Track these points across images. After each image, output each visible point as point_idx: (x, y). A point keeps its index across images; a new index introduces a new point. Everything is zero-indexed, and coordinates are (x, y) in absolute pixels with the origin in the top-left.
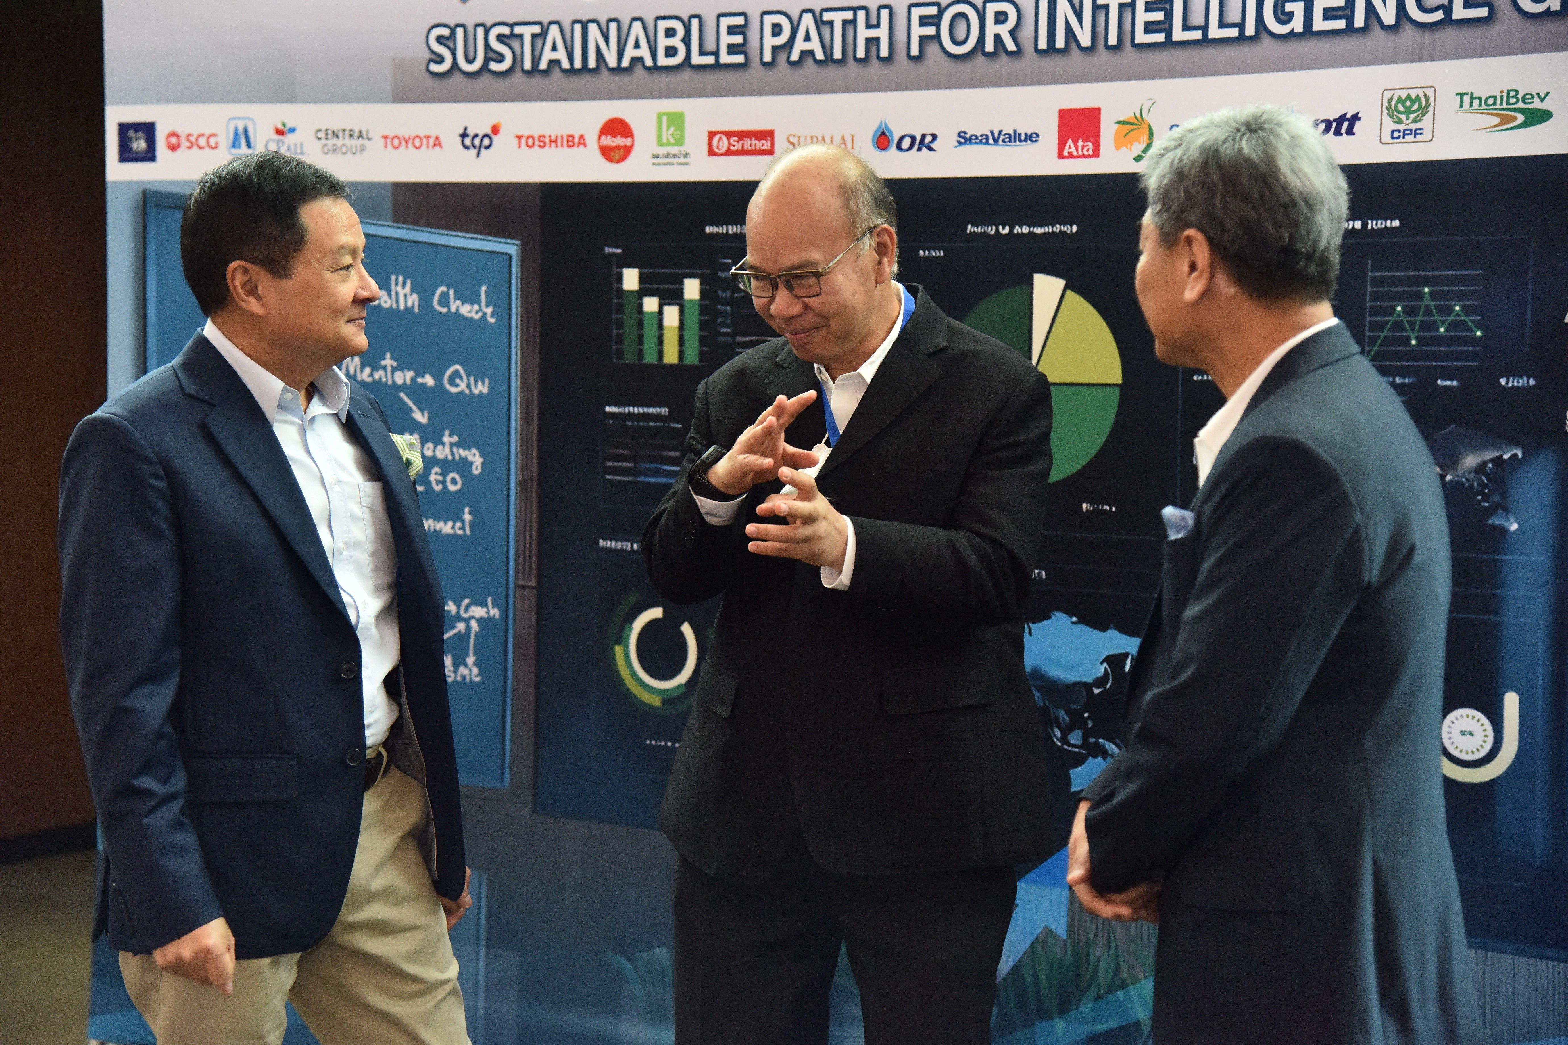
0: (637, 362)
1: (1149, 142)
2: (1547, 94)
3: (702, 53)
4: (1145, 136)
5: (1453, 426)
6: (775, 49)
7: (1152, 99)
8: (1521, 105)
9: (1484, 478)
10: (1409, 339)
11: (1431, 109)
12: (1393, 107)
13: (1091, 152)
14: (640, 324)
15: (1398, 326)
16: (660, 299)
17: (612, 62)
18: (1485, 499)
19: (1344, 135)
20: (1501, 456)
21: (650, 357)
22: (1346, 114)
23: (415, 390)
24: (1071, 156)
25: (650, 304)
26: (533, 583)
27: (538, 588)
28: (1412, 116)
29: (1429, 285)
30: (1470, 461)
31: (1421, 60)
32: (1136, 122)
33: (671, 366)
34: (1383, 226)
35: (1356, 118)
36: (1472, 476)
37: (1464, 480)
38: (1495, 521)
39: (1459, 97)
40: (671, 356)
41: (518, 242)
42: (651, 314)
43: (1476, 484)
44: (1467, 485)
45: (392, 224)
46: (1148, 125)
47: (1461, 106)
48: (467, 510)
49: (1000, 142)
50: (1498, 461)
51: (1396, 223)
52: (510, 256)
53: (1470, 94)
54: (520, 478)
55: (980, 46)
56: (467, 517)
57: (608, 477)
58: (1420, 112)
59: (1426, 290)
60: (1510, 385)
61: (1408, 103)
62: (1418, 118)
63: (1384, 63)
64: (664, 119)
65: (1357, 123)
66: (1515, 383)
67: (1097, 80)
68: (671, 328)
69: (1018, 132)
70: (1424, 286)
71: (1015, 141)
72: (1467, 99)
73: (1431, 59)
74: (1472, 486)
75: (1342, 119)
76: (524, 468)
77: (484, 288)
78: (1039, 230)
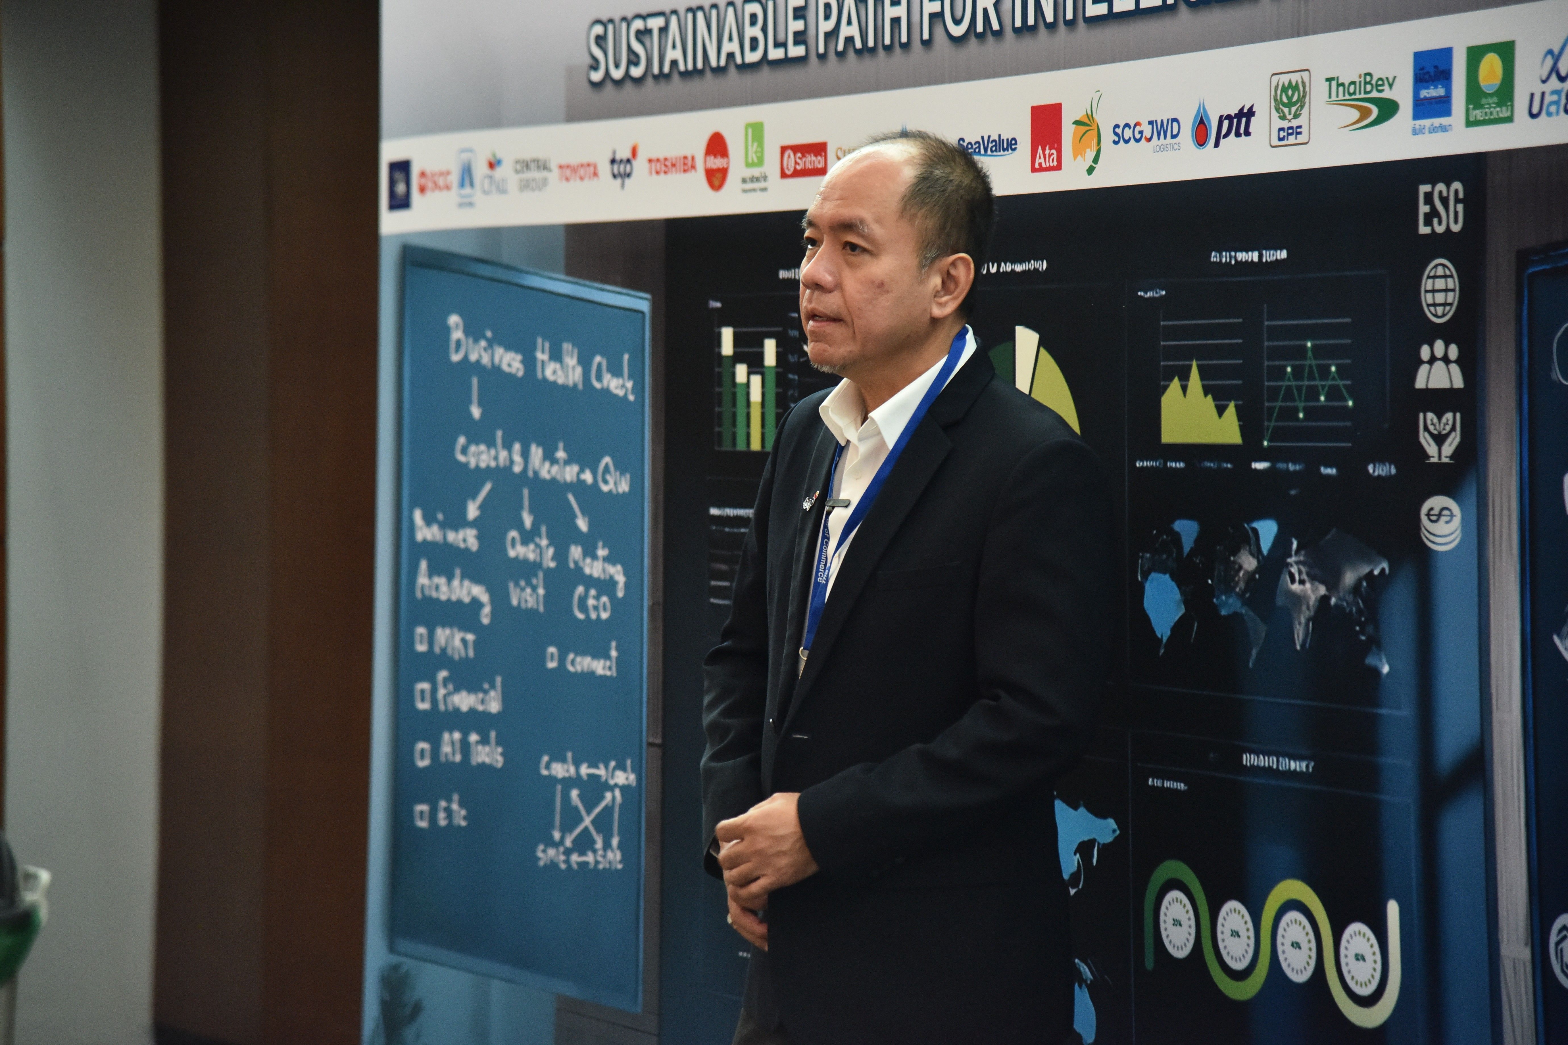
0: (731, 449)
1: (1098, 147)
2: (1395, 78)
3: (777, 45)
4: (1095, 139)
5: (1334, 531)
6: (828, 35)
7: (1099, 91)
8: (1375, 94)
9: (1360, 602)
10: (1296, 410)
11: (1307, 99)
12: (1279, 98)
13: (1055, 163)
14: (734, 395)
15: (1289, 395)
16: (749, 367)
17: (714, 63)
18: (1362, 632)
19: (1243, 135)
20: (1372, 572)
21: (741, 446)
22: (1243, 108)
23: (578, 487)
24: (1041, 169)
25: (741, 371)
26: (658, 741)
27: (662, 746)
28: (1294, 109)
29: (1312, 338)
30: (1349, 578)
31: (1298, 35)
32: (1087, 122)
33: (756, 453)
34: (1274, 258)
35: (1251, 113)
36: (1350, 598)
37: (1345, 604)
38: (1370, 660)
39: (1328, 83)
40: (756, 445)
41: (648, 296)
42: (741, 384)
43: (1354, 610)
44: (1348, 611)
45: (563, 277)
46: (1096, 124)
47: (1330, 97)
48: (614, 644)
49: (989, 152)
50: (1370, 576)
51: (1283, 254)
52: (642, 313)
53: (1336, 79)
54: (651, 603)
55: (973, 25)
56: (614, 653)
57: (712, 600)
58: (1299, 104)
59: (1309, 344)
60: (1376, 474)
61: (1290, 93)
62: (1298, 113)
63: (1271, 39)
64: (750, 131)
65: (1253, 118)
66: (1381, 472)
67: (1059, 69)
68: (756, 403)
69: (1002, 138)
70: (1306, 339)
71: (1000, 151)
72: (1334, 83)
73: (1306, 34)
74: (1351, 611)
75: (1241, 114)
76: (653, 592)
77: (626, 357)
78: (1019, 268)
